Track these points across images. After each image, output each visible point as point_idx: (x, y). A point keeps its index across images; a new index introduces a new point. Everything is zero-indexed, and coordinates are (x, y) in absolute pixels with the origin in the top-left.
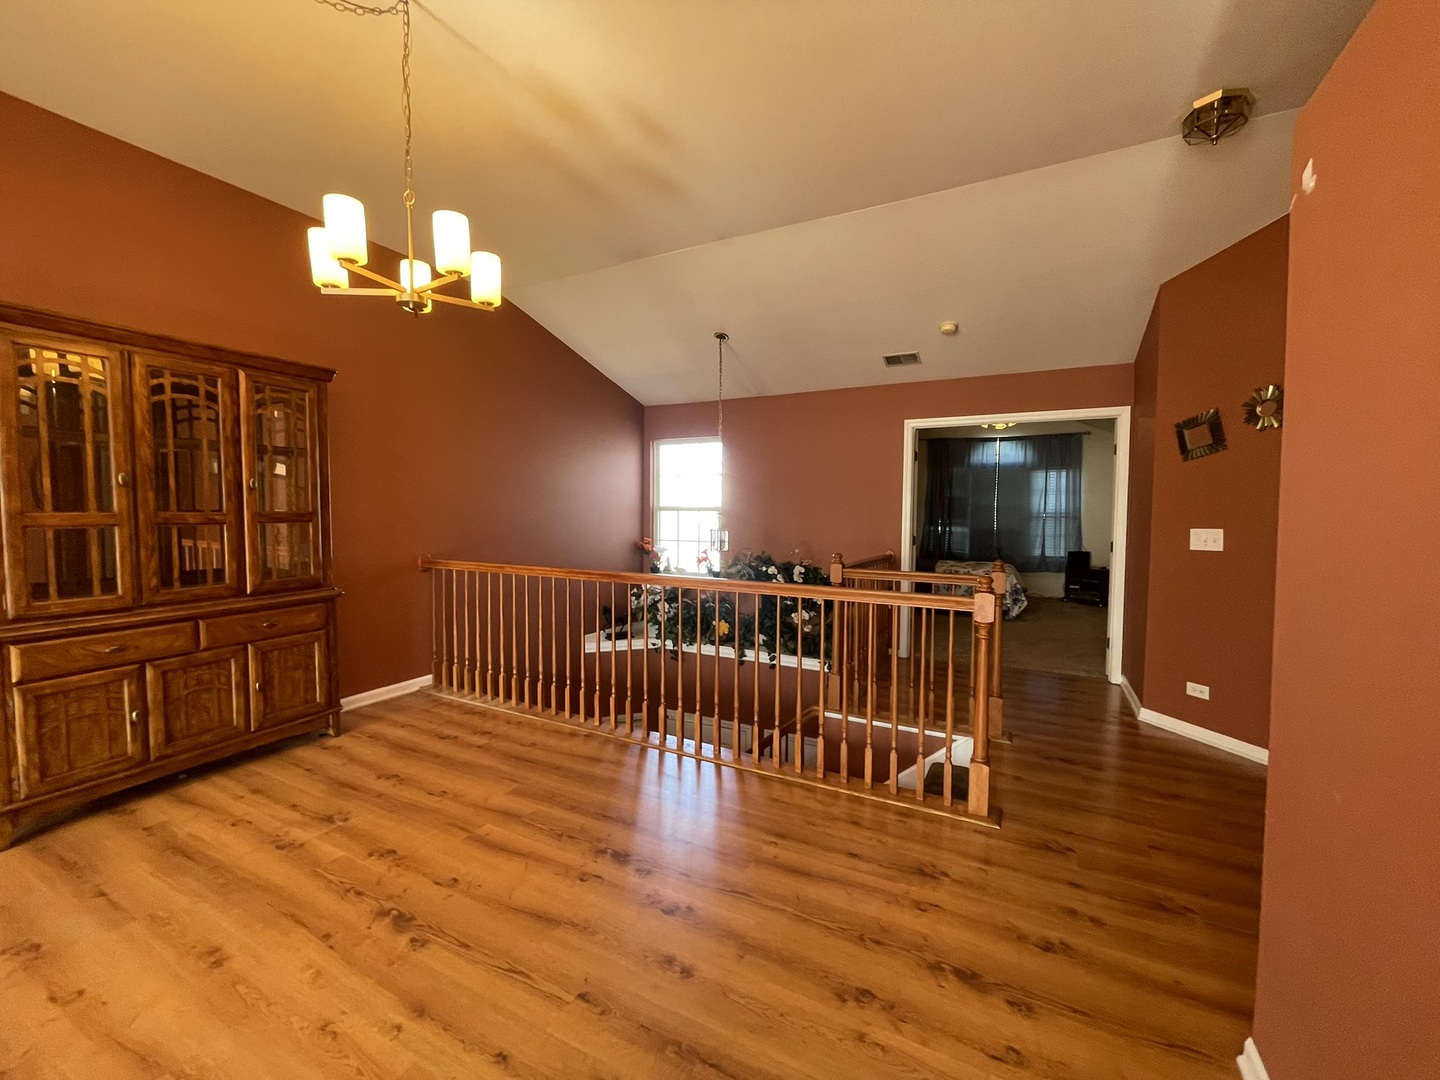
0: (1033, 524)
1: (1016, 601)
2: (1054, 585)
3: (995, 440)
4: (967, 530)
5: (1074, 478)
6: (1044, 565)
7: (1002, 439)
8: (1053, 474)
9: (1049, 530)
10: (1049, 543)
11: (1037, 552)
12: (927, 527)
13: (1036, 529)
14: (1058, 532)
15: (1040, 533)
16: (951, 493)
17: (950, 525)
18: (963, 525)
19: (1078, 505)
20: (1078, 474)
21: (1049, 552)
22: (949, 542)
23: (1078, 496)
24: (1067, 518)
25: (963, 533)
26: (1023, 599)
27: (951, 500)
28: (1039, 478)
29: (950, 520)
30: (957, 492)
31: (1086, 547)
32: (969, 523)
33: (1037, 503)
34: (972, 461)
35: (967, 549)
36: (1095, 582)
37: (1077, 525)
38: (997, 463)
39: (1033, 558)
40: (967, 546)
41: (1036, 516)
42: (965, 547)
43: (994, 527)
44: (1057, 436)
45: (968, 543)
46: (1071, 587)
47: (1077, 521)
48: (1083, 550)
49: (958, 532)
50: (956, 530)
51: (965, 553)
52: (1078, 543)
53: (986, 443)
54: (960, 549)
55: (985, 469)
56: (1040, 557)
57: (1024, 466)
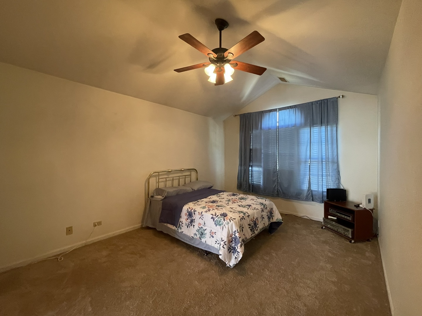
0: (302, 166)
1: (233, 250)
3: (275, 110)
4: (261, 169)
6: (311, 197)
7: (280, 109)
8: (316, 130)
9: (314, 171)
10: (314, 180)
11: (305, 187)
13: (303, 169)
14: (320, 173)
15: (307, 174)
16: (252, 147)
17: (252, 166)
18: (260, 166)
19: (335, 154)
20: (335, 129)
21: (314, 188)
23: (335, 146)
24: (327, 161)
25: (258, 171)
28: (305, 133)
29: (252, 163)
31: (344, 185)
32: (262, 164)
33: (304, 151)
34: (263, 126)
35: (262, 184)
36: (348, 218)
37: (335, 167)
38: (278, 125)
39: (303, 190)
40: (262, 182)
41: (303, 160)
42: (260, 183)
43: (277, 168)
44: (317, 102)
45: (262, 178)
46: (329, 217)
47: (336, 165)
48: (342, 188)
49: (256, 171)
50: (255, 169)
51: (260, 185)
52: (337, 182)
53: (271, 113)
54: (257, 184)
55: (270, 130)
56: (307, 190)
57: (295, 125)
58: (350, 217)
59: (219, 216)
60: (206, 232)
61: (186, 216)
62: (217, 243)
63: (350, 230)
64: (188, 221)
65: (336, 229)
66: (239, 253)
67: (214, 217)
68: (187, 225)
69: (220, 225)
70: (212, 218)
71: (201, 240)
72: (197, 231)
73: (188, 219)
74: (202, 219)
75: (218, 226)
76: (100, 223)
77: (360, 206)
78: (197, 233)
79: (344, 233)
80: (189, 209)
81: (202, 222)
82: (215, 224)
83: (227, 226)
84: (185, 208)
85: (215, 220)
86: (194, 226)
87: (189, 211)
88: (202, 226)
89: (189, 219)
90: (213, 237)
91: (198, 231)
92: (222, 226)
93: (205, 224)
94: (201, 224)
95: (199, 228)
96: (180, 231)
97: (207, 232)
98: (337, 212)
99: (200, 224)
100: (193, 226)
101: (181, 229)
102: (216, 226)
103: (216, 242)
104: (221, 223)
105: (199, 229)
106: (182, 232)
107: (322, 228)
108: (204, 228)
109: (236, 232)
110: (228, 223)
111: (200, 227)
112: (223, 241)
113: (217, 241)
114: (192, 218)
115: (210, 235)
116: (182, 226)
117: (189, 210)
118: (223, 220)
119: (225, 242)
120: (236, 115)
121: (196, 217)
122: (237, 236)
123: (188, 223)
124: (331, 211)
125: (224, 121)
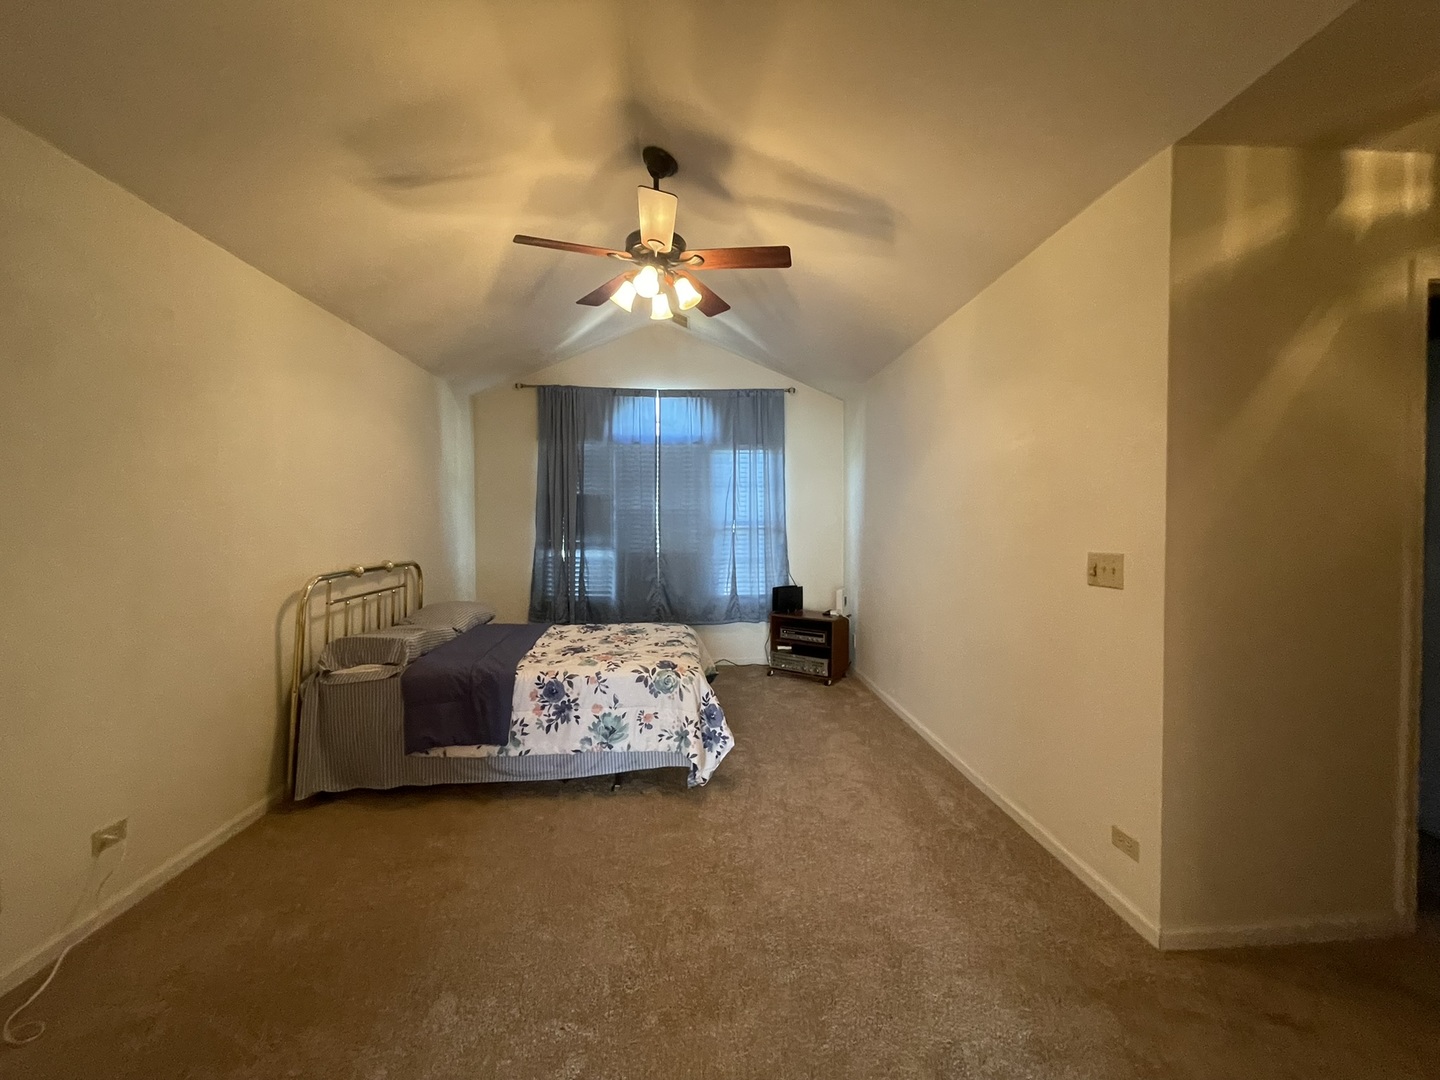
0: (717, 541)
1: (708, 739)
2: (750, 642)
3: (651, 393)
4: (611, 555)
5: (776, 460)
6: (736, 612)
7: (664, 394)
8: (744, 455)
9: (741, 552)
10: (742, 574)
11: (725, 591)
12: (541, 553)
13: (721, 550)
14: (755, 555)
15: (729, 557)
16: (581, 490)
17: (582, 548)
18: (604, 545)
21: (742, 590)
22: (581, 577)
23: (781, 493)
24: (765, 529)
25: (605, 562)
26: (726, 732)
27: (581, 499)
28: (724, 462)
29: (582, 539)
30: (591, 487)
32: (614, 541)
33: (720, 504)
34: (615, 431)
35: (613, 595)
36: (820, 640)
37: (782, 541)
38: (658, 435)
39: (719, 599)
40: (613, 590)
41: (721, 527)
42: (609, 592)
43: (656, 549)
44: (748, 392)
45: (614, 580)
46: (779, 648)
47: (782, 535)
48: (791, 583)
49: (595, 561)
50: (592, 554)
51: (609, 598)
52: (784, 573)
53: (639, 399)
54: (601, 597)
55: (637, 446)
56: (729, 599)
57: (700, 441)
58: (822, 636)
59: (658, 670)
60: (624, 721)
61: (533, 699)
62: (664, 738)
63: (825, 662)
64: (545, 712)
65: (799, 669)
66: (727, 738)
67: (645, 674)
68: (546, 725)
69: (668, 690)
70: (639, 680)
71: (611, 747)
72: (589, 728)
73: (543, 708)
74: (604, 693)
75: (662, 695)
76: (120, 830)
77: (832, 613)
78: (591, 735)
79: (815, 670)
80: (542, 676)
81: (605, 701)
82: (651, 692)
83: (689, 686)
84: (527, 677)
85: (650, 682)
86: (577, 717)
87: (546, 682)
88: (606, 710)
89: (547, 708)
90: (649, 727)
91: (594, 728)
92: (677, 690)
93: (616, 701)
94: (601, 708)
95: (598, 717)
96: (514, 752)
97: (631, 721)
98: (797, 633)
99: (597, 707)
100: (573, 720)
101: (517, 743)
102: (656, 696)
103: (661, 736)
104: (669, 686)
105: (596, 721)
106: (528, 751)
107: (769, 674)
108: (619, 712)
109: (710, 696)
110: (691, 680)
111: (600, 714)
112: (692, 722)
113: (663, 733)
114: (565, 699)
115: (641, 724)
116: (524, 734)
117: (547, 679)
118: (674, 676)
119: (696, 724)
120: (522, 386)
121: (582, 692)
122: (714, 705)
123: (547, 718)
124: (784, 634)
125: (474, 401)
